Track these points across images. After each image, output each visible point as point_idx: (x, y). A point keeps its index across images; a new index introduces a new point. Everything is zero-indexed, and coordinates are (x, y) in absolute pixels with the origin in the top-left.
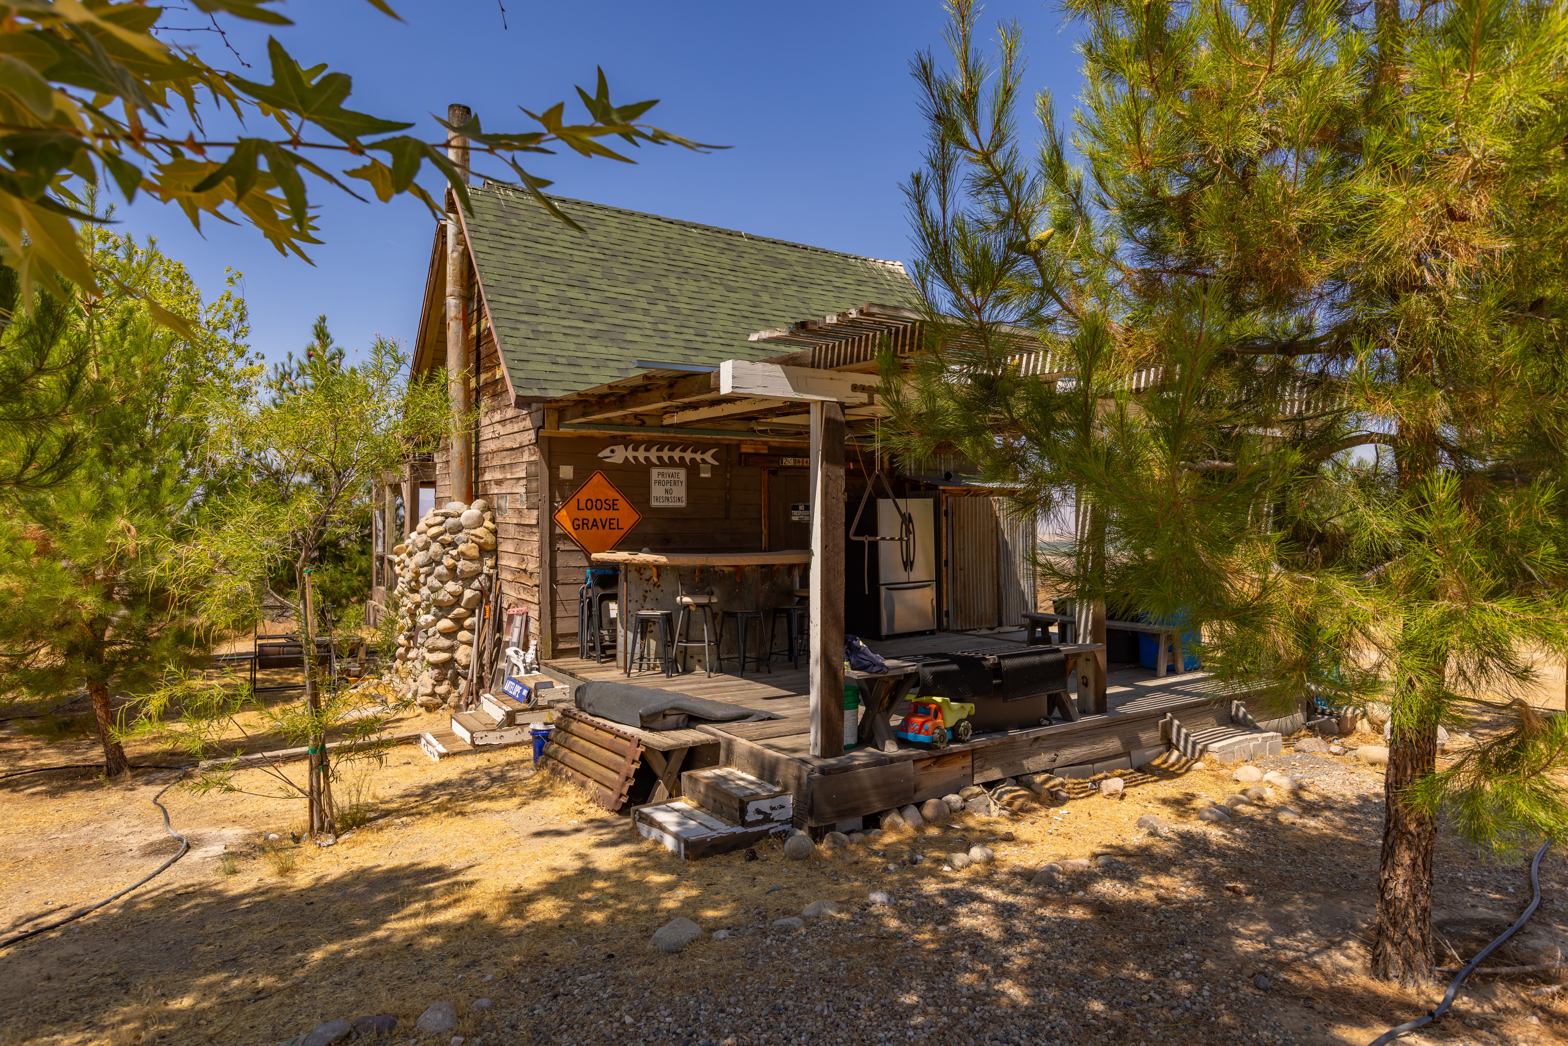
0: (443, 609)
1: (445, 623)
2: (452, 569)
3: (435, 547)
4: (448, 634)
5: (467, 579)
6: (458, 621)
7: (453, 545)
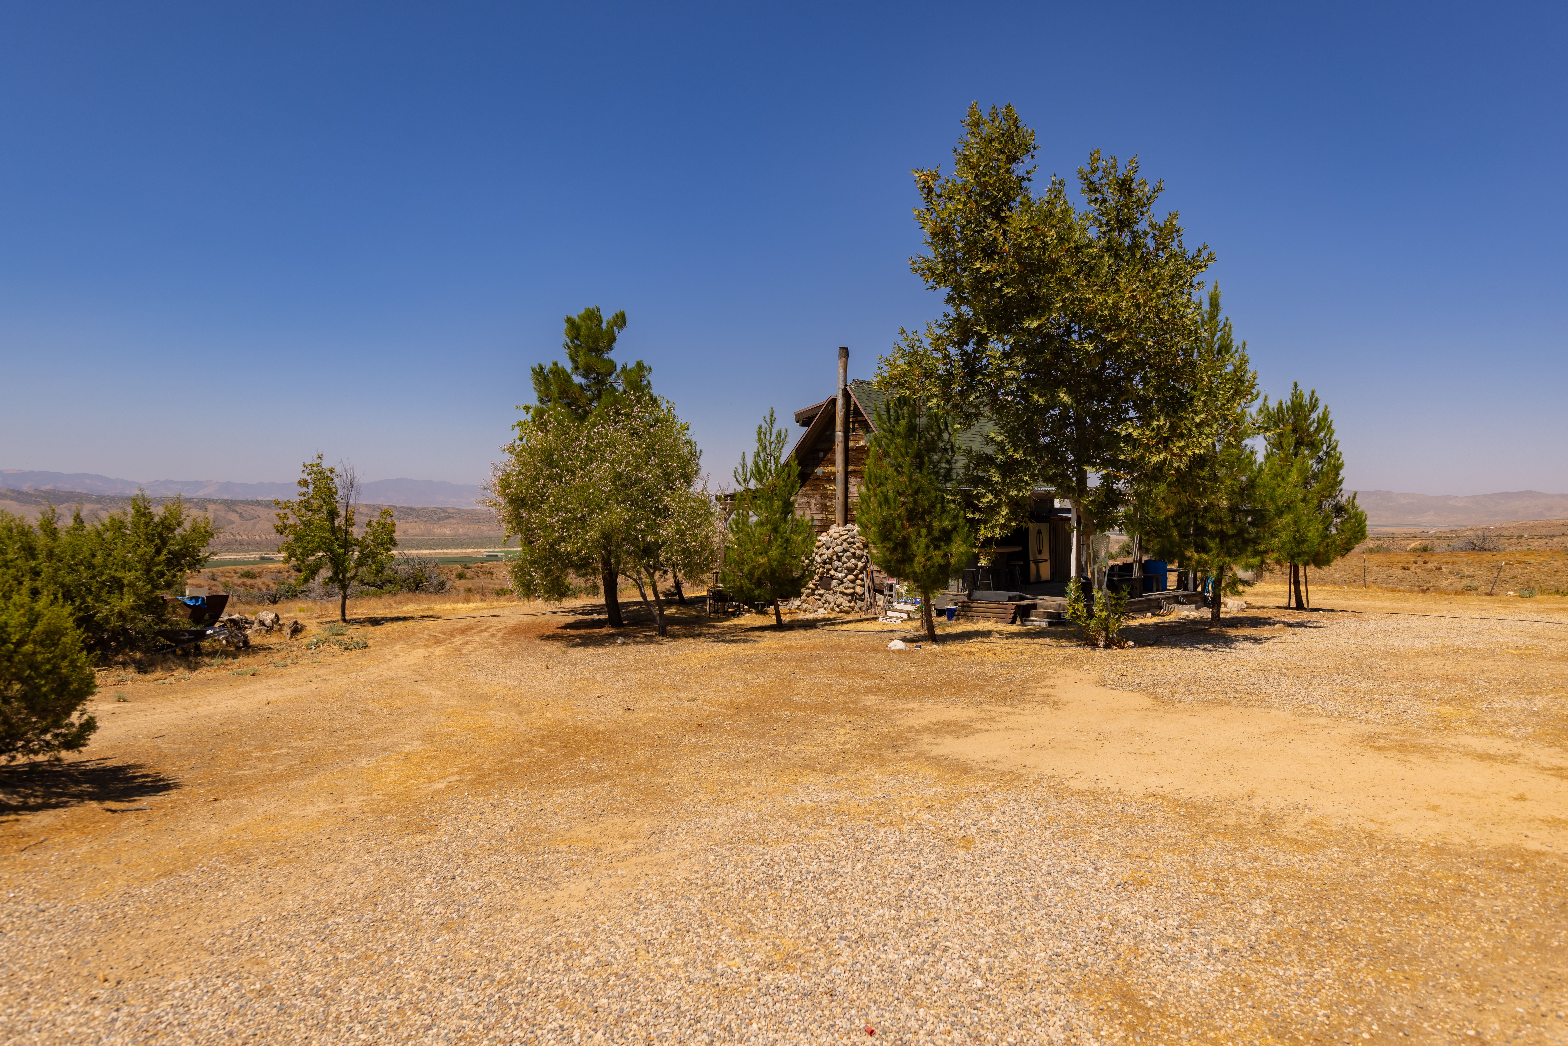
0: (850, 571)
1: (851, 577)
2: (854, 554)
3: (845, 545)
4: (853, 582)
5: (860, 558)
6: (856, 576)
7: (854, 543)
